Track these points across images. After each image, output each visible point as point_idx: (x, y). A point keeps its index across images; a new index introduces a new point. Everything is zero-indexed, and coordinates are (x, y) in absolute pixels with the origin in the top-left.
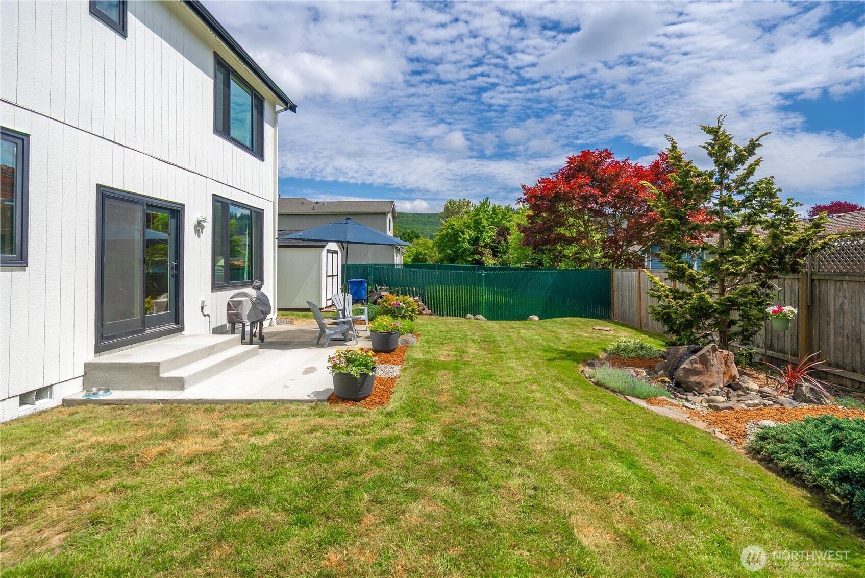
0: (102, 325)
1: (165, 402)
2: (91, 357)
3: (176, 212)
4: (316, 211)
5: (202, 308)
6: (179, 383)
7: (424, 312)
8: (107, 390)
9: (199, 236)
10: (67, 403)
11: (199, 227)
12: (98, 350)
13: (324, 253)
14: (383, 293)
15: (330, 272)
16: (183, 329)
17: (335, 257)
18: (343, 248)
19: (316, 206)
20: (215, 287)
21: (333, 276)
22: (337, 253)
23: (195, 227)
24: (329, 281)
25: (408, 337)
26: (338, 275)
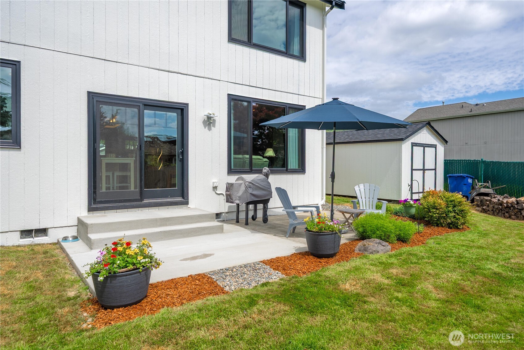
0: (94, 192)
3: (179, 111)
4: (474, 113)
5: (214, 188)
9: (211, 129)
11: (209, 121)
12: (90, 209)
13: (406, 146)
14: (483, 190)
15: (418, 164)
16: (187, 203)
17: (430, 151)
18: (446, 142)
19: (475, 108)
20: (231, 171)
21: (424, 170)
22: (435, 146)
23: (204, 122)
24: (418, 175)
25: (372, 244)
26: (435, 169)
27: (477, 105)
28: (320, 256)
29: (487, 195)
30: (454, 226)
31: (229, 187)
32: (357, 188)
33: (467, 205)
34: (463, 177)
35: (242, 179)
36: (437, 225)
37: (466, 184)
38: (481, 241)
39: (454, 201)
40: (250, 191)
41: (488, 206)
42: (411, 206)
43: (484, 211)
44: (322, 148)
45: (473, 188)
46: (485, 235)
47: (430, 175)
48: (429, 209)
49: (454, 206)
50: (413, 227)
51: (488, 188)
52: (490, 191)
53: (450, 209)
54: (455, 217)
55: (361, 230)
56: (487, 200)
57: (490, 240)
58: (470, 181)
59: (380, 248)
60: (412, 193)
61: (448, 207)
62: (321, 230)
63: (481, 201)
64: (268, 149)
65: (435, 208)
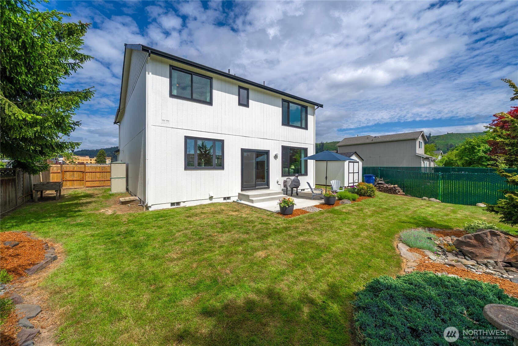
0: (243, 184)
1: (247, 205)
2: (240, 192)
3: (266, 153)
4: (374, 141)
5: (278, 182)
6: (252, 201)
7: (399, 193)
8: (241, 200)
9: (276, 160)
10: (234, 201)
11: (276, 157)
12: (242, 190)
13: (346, 163)
14: (380, 182)
15: (351, 171)
16: (269, 188)
17: (356, 164)
18: (363, 160)
19: (374, 139)
20: (283, 175)
21: (354, 173)
22: (358, 162)
23: (274, 157)
24: (351, 175)
25: (345, 201)
26: (358, 173)
27: (375, 137)
28: (330, 205)
29: (381, 184)
30: (370, 196)
31: (285, 182)
32: (331, 182)
33: (374, 189)
34: (371, 176)
35: (290, 179)
36: (364, 196)
37: (373, 179)
38: (380, 201)
39: (370, 187)
40: (294, 183)
41: (382, 189)
42: (355, 189)
43: (380, 191)
44: (314, 165)
45: (375, 181)
46: (382, 199)
47: (356, 175)
48: (360, 190)
49: (370, 189)
50: (356, 196)
51: (382, 181)
52: (383, 182)
53: (369, 190)
54: (370, 193)
55: (340, 197)
56: (381, 186)
57: (383, 200)
58: (374, 178)
59: (348, 202)
60: (349, 183)
61: (367, 189)
62: (330, 196)
63: (379, 187)
64: (292, 166)
65: (363, 189)
